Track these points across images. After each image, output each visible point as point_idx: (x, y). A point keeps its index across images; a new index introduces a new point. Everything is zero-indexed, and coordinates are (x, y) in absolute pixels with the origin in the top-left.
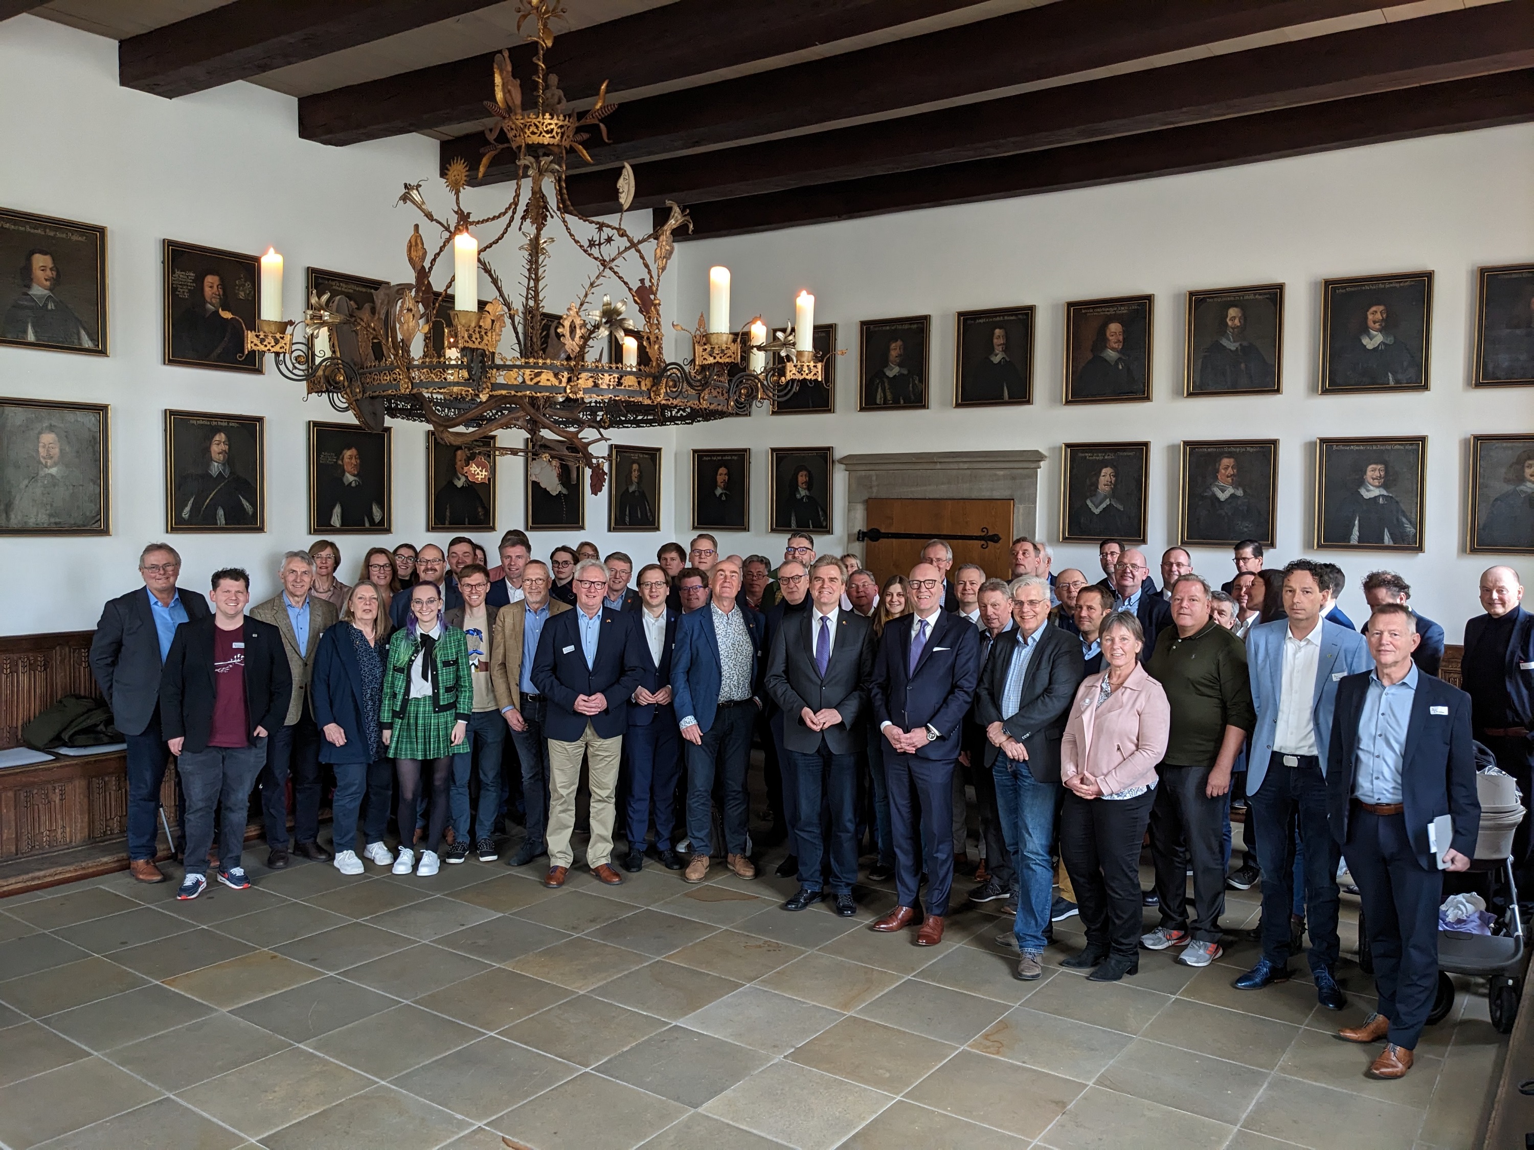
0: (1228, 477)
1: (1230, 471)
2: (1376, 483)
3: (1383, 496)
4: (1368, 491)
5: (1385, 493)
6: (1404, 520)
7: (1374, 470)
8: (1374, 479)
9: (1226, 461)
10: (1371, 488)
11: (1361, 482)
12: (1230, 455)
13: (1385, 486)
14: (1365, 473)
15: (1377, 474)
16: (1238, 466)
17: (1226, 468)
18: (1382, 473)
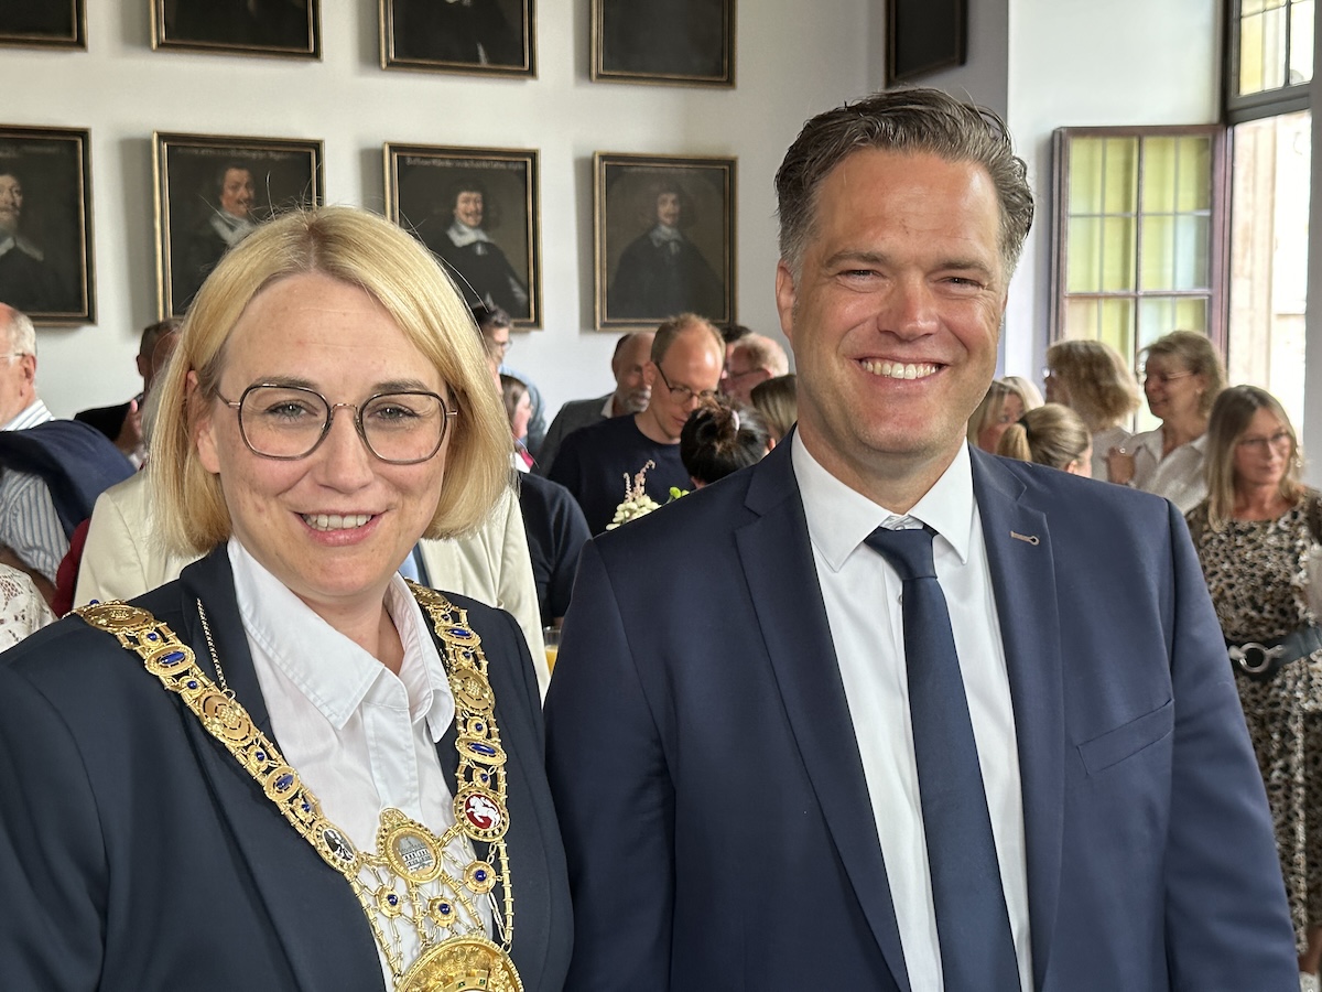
0: (239, 202)
1: (243, 193)
2: (471, 221)
3: (482, 243)
4: (461, 233)
5: (483, 237)
6: (512, 281)
7: (467, 201)
8: (467, 215)
9: (234, 175)
10: (464, 229)
11: (450, 220)
12: (241, 164)
13: (483, 226)
14: (454, 205)
15: (471, 207)
16: (256, 183)
17: (236, 187)
18: (479, 206)
